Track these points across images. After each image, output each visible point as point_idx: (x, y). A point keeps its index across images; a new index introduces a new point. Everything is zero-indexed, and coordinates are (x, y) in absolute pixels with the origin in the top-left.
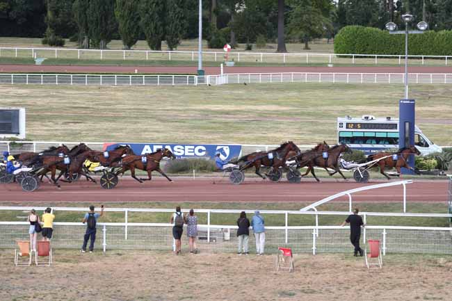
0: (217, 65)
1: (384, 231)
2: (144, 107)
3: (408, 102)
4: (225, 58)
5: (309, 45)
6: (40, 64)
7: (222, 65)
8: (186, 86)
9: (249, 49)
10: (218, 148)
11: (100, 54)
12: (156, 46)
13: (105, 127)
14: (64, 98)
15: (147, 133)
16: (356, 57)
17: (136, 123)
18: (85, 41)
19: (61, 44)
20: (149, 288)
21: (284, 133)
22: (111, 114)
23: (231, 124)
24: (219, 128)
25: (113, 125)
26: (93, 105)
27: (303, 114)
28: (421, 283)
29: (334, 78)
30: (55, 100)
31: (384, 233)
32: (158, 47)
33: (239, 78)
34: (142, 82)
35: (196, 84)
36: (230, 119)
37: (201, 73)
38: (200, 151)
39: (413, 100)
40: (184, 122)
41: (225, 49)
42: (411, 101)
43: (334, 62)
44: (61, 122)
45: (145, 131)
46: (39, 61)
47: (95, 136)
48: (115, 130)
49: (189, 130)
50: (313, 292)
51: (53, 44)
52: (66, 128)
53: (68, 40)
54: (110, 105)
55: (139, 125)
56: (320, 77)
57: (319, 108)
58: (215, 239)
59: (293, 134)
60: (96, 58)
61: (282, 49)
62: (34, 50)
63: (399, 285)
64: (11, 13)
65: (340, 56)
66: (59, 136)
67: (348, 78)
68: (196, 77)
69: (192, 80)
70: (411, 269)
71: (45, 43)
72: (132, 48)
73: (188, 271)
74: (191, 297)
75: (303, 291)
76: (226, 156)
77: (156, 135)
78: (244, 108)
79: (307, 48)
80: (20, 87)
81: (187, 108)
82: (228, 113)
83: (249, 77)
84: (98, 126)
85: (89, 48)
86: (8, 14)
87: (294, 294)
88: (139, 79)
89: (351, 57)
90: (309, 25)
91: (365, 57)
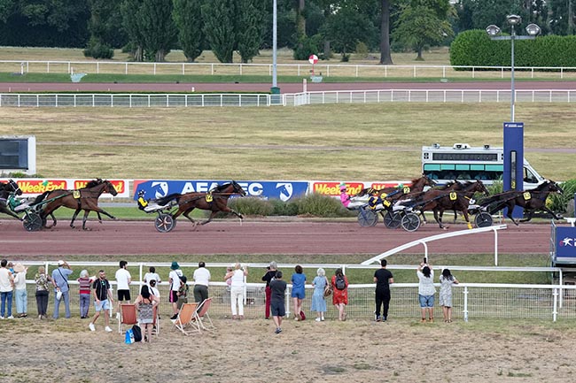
0: (299, 80)
1: (466, 289)
2: (197, 134)
3: (515, 126)
4: (311, 71)
5: (422, 55)
6: (78, 81)
7: (305, 80)
8: (256, 107)
9: (345, 60)
10: (279, 185)
11: (152, 68)
12: (225, 57)
13: (143, 160)
14: (99, 124)
15: (195, 167)
16: (476, 70)
17: (182, 155)
18: (138, 52)
19: (108, 56)
20: (159, 363)
21: (370, 167)
22: (154, 144)
23: (303, 156)
24: (289, 160)
25: (154, 157)
26: (133, 132)
27: (398, 141)
28: (507, 356)
29: (444, 96)
30: (86, 126)
31: (466, 292)
32: (229, 59)
33: (324, 97)
34: (201, 104)
35: (269, 104)
36: (304, 149)
37: (276, 90)
38: (256, 189)
39: (522, 124)
40: (244, 153)
41: (311, 61)
42: (518, 124)
43: (449, 76)
44: (88, 153)
45: (192, 165)
46: (76, 78)
47: (129, 171)
48: (155, 163)
49: (250, 163)
50: (367, 367)
51: (97, 56)
52: (94, 161)
53: (120, 50)
54: (154, 132)
55: (187, 158)
56: (427, 96)
57: (419, 134)
58: (252, 300)
59: (380, 167)
60: (149, 73)
61: (385, 60)
62: (72, 64)
63: (478, 358)
64: (49, 18)
65: (458, 69)
66: (84, 172)
67: (462, 96)
68: (269, 96)
69: (264, 100)
70: (497, 337)
71: (87, 54)
72: (196, 60)
73: (212, 342)
74: (211, 375)
75: (355, 367)
76: (288, 195)
77: (206, 170)
78: (323, 134)
79: (420, 58)
80: (46, 111)
81: (251, 135)
82: (302, 141)
83: (336, 96)
84: (135, 158)
85: (143, 61)
86: (46, 19)
87: (342, 371)
88: (197, 99)
89: (471, 69)
90: (422, 30)
91: (490, 69)
